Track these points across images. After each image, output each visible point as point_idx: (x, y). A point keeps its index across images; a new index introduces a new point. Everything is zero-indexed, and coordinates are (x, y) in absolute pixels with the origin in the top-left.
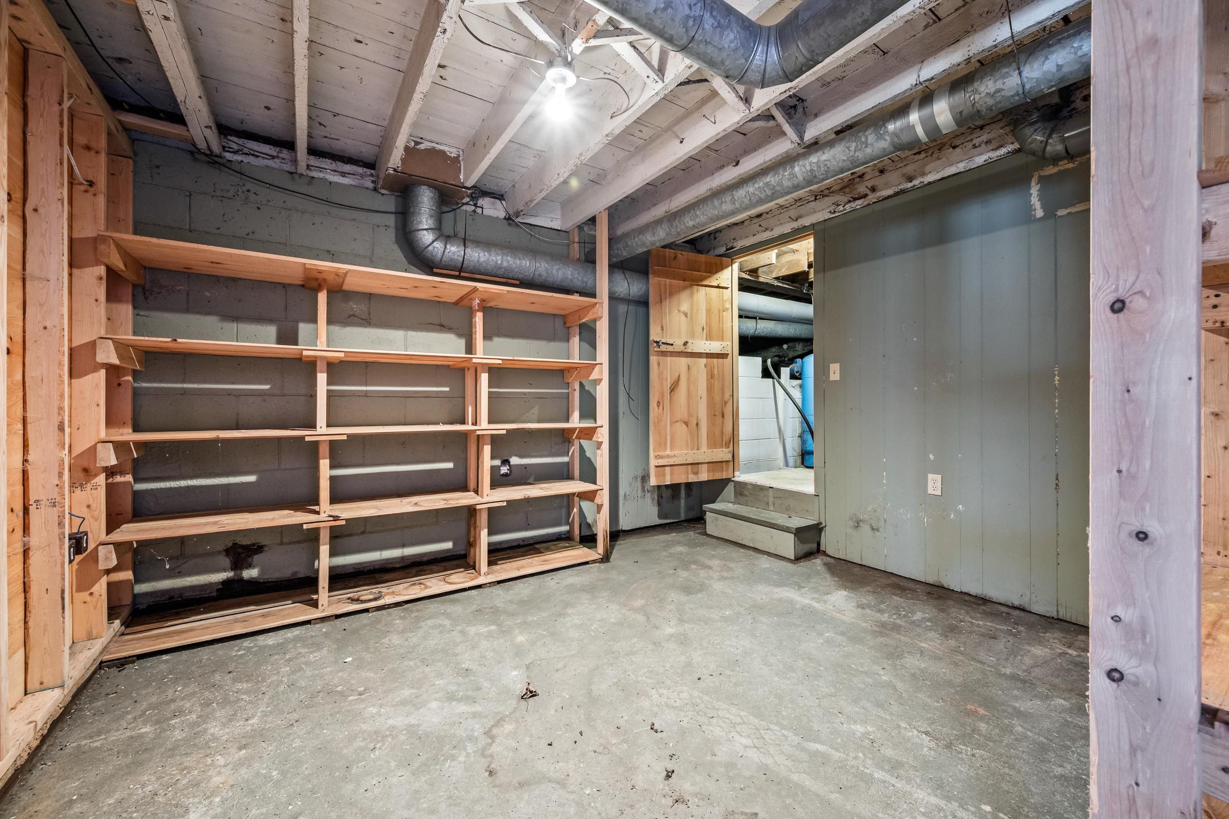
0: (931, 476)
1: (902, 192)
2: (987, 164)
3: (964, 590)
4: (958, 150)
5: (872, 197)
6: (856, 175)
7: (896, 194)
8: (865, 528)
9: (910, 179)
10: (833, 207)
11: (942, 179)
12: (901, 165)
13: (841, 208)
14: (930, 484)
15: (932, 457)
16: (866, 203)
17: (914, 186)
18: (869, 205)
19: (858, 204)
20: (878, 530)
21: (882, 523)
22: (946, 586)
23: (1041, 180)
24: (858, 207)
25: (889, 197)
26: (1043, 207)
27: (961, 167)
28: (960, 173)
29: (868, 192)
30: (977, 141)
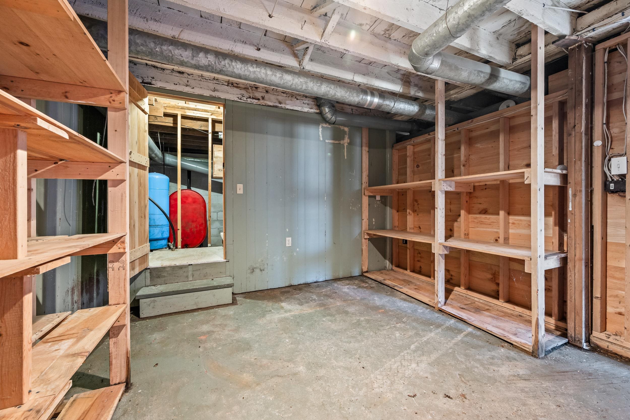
0: (287, 239)
1: (276, 107)
2: (307, 113)
3: (299, 283)
4: (298, 101)
5: (262, 102)
6: (255, 86)
7: (274, 106)
8: (257, 271)
9: (280, 103)
10: (240, 96)
11: (293, 110)
12: (276, 94)
13: (245, 99)
14: (287, 242)
15: (287, 230)
16: (259, 103)
17: (282, 107)
18: (260, 105)
19: (255, 101)
20: (263, 270)
21: (266, 266)
22: (293, 285)
23: (322, 127)
24: (254, 103)
25: (270, 106)
26: (323, 137)
27: (299, 109)
28: (298, 111)
29: (260, 98)
30: (305, 102)
